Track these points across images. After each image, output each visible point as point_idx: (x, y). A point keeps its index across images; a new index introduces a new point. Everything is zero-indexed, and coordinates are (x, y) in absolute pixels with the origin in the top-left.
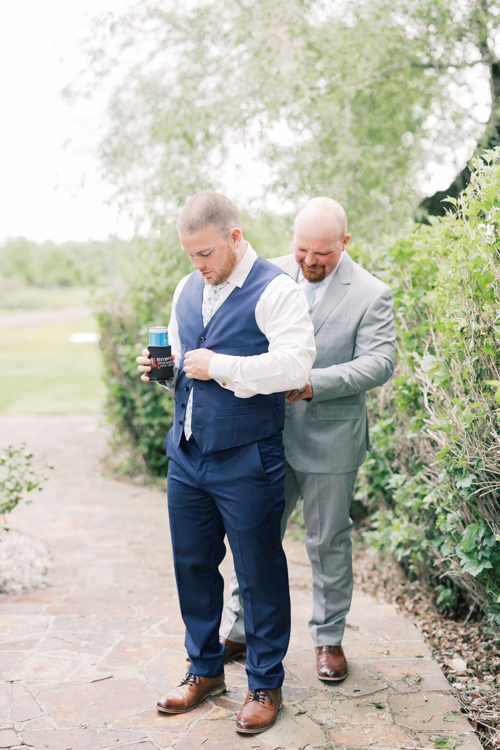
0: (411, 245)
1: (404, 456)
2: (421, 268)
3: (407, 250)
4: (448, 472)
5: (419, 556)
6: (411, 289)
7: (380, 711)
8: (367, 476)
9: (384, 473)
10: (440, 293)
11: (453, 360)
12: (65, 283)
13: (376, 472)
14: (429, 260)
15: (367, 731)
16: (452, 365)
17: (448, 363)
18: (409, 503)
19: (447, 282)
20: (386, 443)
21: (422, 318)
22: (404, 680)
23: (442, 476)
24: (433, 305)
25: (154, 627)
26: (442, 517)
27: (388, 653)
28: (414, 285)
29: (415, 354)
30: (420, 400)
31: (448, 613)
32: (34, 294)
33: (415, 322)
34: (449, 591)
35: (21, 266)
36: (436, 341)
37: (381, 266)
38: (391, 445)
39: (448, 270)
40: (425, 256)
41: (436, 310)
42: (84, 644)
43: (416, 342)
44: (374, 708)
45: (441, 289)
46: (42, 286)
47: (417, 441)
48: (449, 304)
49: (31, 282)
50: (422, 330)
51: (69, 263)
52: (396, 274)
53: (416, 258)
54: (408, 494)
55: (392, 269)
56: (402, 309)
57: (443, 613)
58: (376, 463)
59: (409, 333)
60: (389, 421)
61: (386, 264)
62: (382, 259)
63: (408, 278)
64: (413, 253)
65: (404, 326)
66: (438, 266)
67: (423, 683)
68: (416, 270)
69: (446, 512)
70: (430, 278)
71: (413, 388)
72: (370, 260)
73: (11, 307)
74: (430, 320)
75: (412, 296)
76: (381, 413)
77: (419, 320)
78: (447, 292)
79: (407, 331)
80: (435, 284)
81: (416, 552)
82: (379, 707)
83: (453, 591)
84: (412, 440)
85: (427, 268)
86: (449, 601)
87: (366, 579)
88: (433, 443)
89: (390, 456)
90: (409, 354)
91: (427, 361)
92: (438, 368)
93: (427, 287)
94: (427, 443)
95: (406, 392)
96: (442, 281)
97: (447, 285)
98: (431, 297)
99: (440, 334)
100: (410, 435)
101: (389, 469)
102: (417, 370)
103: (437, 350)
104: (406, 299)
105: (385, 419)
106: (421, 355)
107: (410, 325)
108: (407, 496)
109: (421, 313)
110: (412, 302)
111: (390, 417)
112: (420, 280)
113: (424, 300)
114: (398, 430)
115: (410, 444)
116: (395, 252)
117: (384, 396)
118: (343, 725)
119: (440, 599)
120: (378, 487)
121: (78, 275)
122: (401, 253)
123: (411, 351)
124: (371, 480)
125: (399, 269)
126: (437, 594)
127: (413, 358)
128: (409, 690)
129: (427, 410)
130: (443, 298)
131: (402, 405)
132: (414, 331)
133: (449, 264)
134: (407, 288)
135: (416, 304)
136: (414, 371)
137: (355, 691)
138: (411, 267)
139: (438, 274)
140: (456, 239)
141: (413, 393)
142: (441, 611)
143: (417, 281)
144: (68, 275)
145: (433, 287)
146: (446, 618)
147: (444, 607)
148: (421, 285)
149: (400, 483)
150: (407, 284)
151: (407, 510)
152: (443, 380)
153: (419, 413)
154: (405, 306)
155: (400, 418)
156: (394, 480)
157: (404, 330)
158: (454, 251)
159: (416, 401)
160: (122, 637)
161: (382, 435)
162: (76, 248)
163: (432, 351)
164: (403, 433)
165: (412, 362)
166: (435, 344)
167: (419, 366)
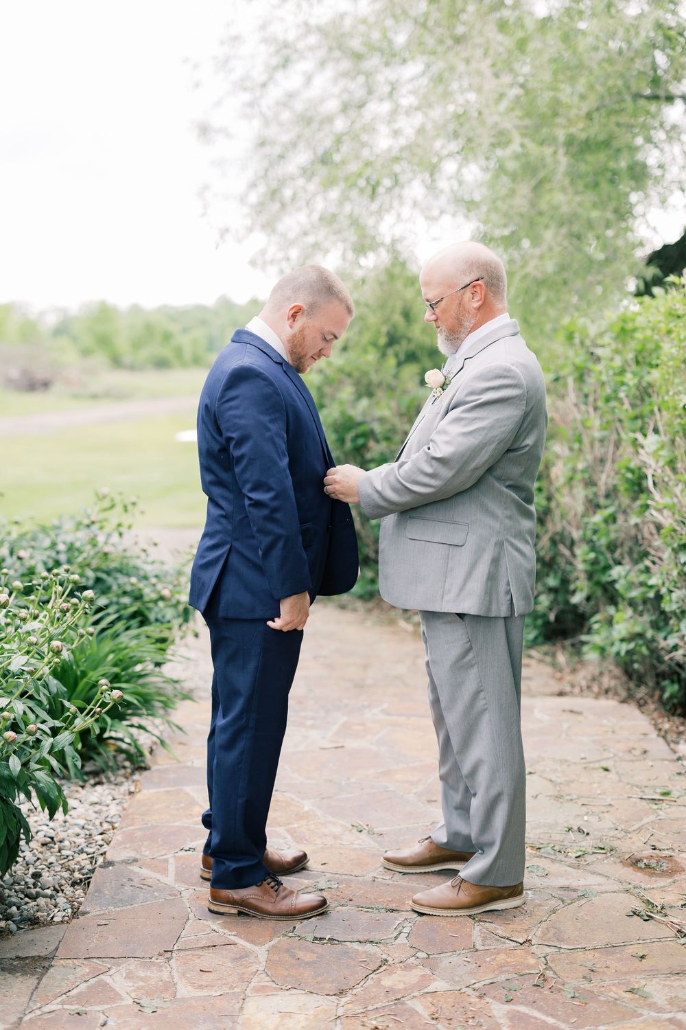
0: (633, 320)
1: (628, 544)
2: (644, 345)
3: (629, 326)
4: (673, 550)
5: (644, 650)
6: (634, 367)
7: (606, 773)
8: (586, 571)
9: (607, 568)
10: (665, 371)
11: (678, 439)
12: (161, 364)
13: (597, 567)
14: (652, 336)
15: (595, 786)
16: (676, 444)
17: (673, 442)
18: (634, 593)
19: (669, 360)
20: (607, 534)
21: (646, 398)
22: (630, 751)
23: (667, 554)
24: (658, 384)
25: (375, 711)
26: (667, 598)
27: (613, 732)
28: (638, 363)
29: (639, 436)
30: (644, 483)
31: (675, 710)
32: (121, 379)
33: (638, 402)
34: (676, 687)
35: (104, 341)
36: (661, 420)
37: (600, 342)
38: (613, 536)
39: (672, 347)
40: (649, 333)
41: (661, 387)
42: (309, 723)
43: (639, 423)
44: (601, 770)
45: (665, 368)
46: (132, 368)
47: (641, 526)
48: (673, 383)
49: (117, 362)
50: (645, 409)
51: (167, 337)
52: (617, 352)
53: (639, 335)
54: (633, 583)
55: (614, 346)
56: (624, 388)
57: (670, 710)
58: (596, 558)
59: (632, 413)
60: (611, 510)
61: (607, 339)
62: (601, 335)
63: (630, 356)
64: (635, 330)
65: (627, 406)
66: (662, 344)
67: (648, 754)
68: (639, 347)
69: (671, 592)
70: (654, 356)
71: (637, 471)
72: (587, 336)
73: (95, 397)
74: (655, 399)
75: (635, 374)
76: (602, 501)
77: (643, 400)
78: (671, 371)
79: (630, 410)
80: (659, 362)
81: (641, 646)
82: (606, 770)
83: (680, 687)
84: (636, 525)
85: (651, 346)
86: (676, 697)
87: (584, 688)
88: (659, 527)
89: (612, 547)
90: (632, 435)
91: (651, 442)
92: (662, 447)
93: (651, 366)
94: (652, 527)
95: (629, 475)
96: (665, 359)
97: (671, 363)
98: (655, 375)
99: (664, 413)
100: (634, 520)
101: (611, 562)
102: (641, 451)
103: (661, 429)
104: (629, 378)
105: (606, 507)
106: (645, 435)
107: (633, 406)
108: (631, 586)
109: (644, 392)
110: (636, 381)
111: (612, 505)
112: (644, 358)
113: (648, 379)
114: (621, 519)
115: (633, 532)
116: (617, 328)
117: (606, 484)
118: (572, 782)
119: (666, 695)
120: (598, 583)
121: (179, 352)
122: (623, 330)
123: (634, 431)
124: (590, 576)
125: (620, 346)
126: (663, 690)
127: (636, 439)
128: (635, 758)
129: (651, 492)
130: (667, 377)
131: (626, 490)
132: (637, 411)
133: (673, 343)
134: (629, 366)
135: (640, 383)
136: (637, 453)
137: (582, 759)
138: (634, 345)
139: (662, 353)
140: (679, 317)
141: (636, 476)
142: (668, 707)
143: (640, 359)
144: (166, 352)
145: (657, 365)
146: (673, 715)
147: (671, 704)
148: (645, 363)
149: (623, 574)
150: (630, 362)
151: (632, 603)
152: (668, 459)
153: (643, 496)
154: (628, 385)
155: (623, 506)
156: (616, 572)
157: (627, 410)
158: (677, 329)
159: (640, 485)
160: (345, 719)
161: (603, 526)
162: (174, 315)
163: (656, 431)
164: (626, 521)
165: (635, 443)
166: (660, 424)
167: (642, 447)
